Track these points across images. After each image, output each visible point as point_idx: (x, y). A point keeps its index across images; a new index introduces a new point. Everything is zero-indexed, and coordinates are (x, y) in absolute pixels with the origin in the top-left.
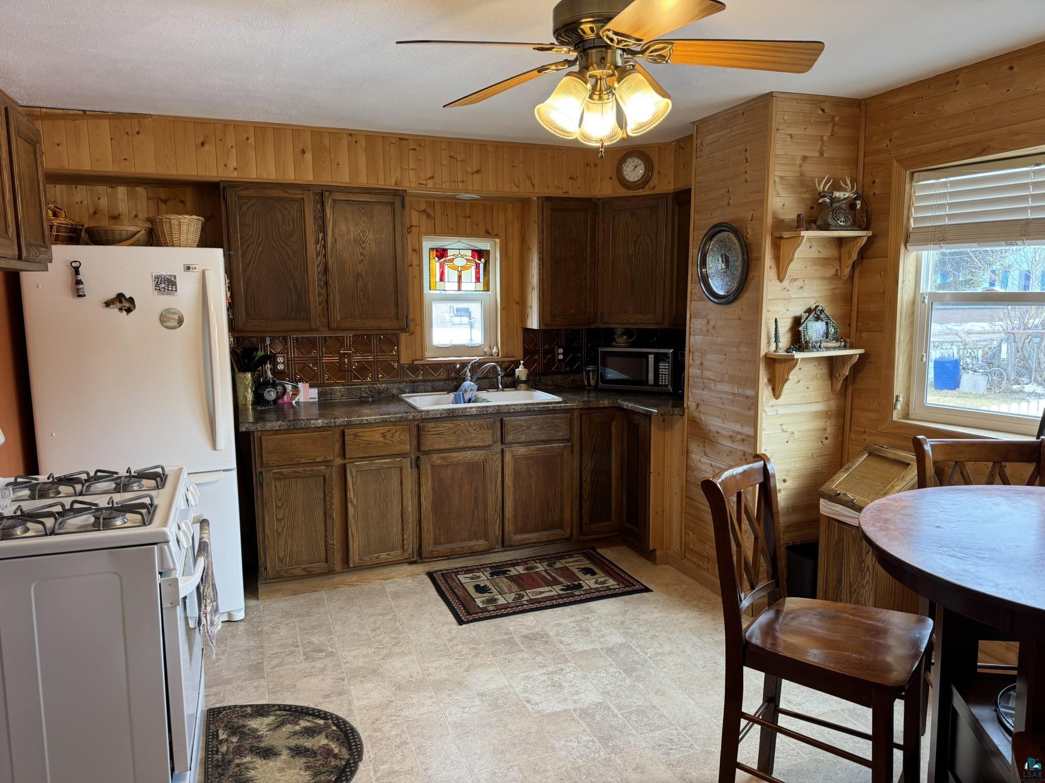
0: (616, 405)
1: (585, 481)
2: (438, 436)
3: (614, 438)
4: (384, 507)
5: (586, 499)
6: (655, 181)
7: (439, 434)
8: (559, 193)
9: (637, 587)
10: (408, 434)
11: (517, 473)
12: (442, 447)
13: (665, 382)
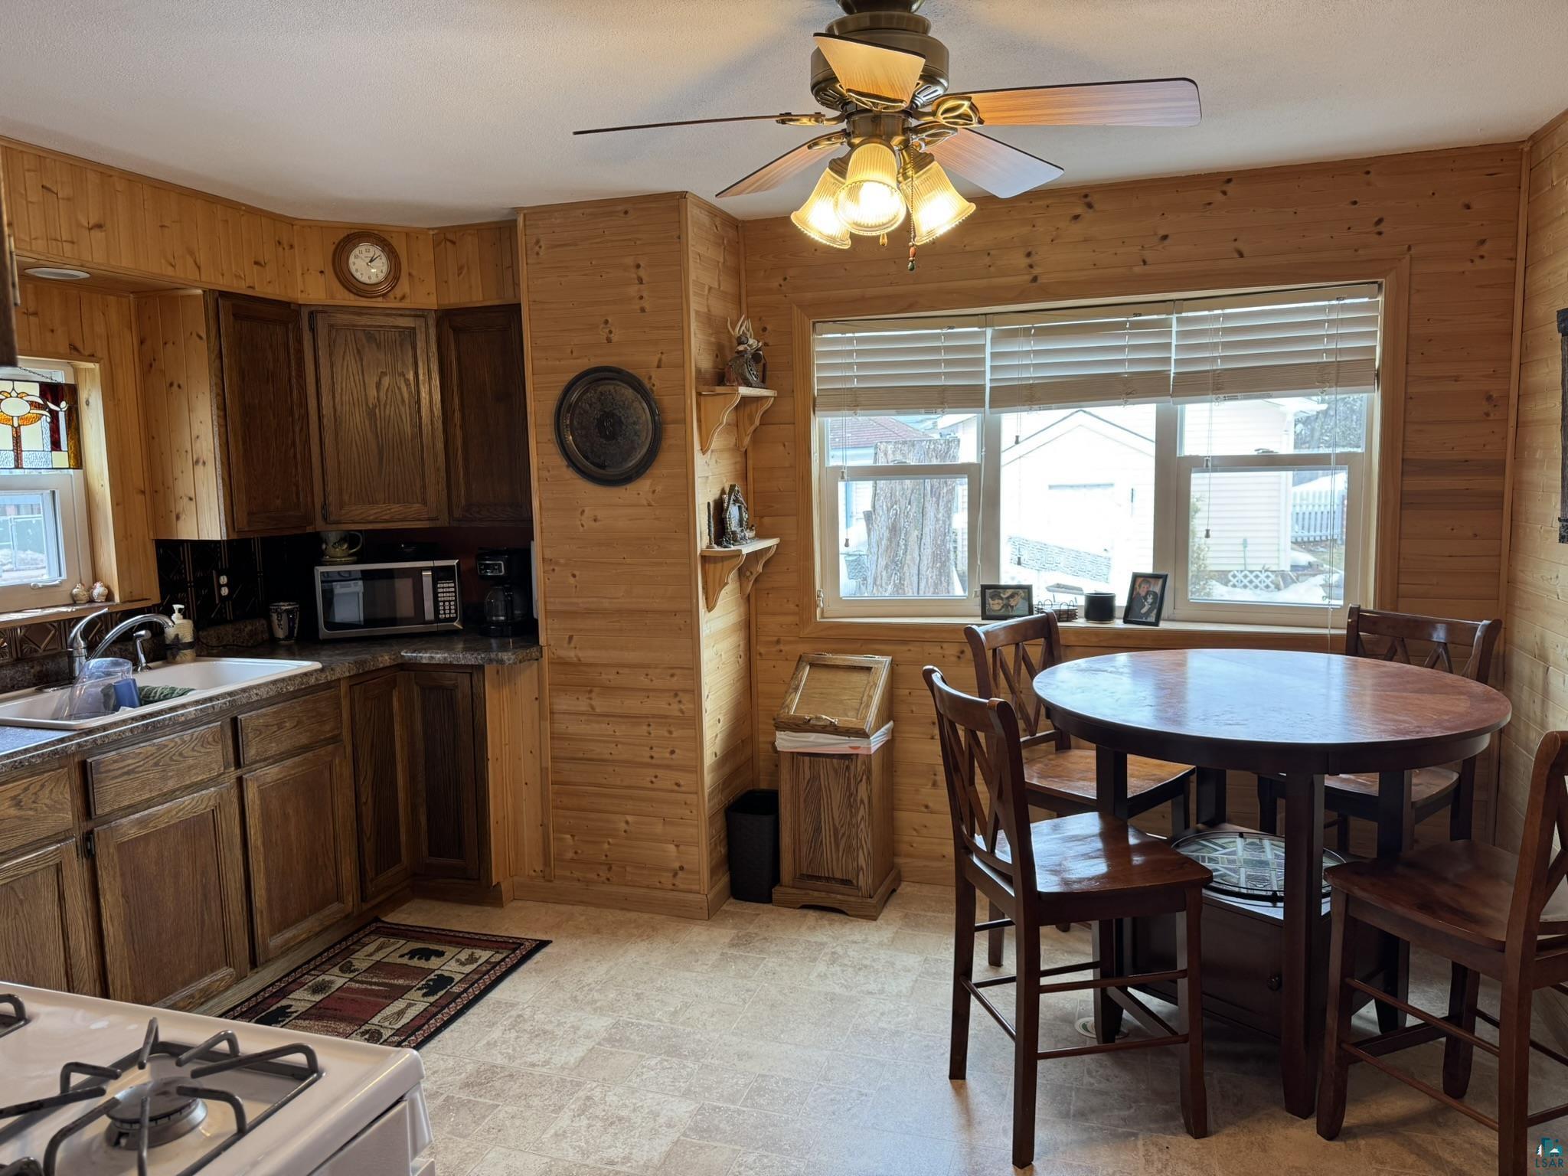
0: (400, 661)
1: (365, 803)
2: (126, 777)
3: (397, 719)
4: (27, 965)
5: (368, 835)
6: (404, 286)
7: (128, 773)
8: (240, 287)
9: (528, 946)
10: (67, 786)
11: (266, 816)
12: (137, 798)
13: (450, 613)
